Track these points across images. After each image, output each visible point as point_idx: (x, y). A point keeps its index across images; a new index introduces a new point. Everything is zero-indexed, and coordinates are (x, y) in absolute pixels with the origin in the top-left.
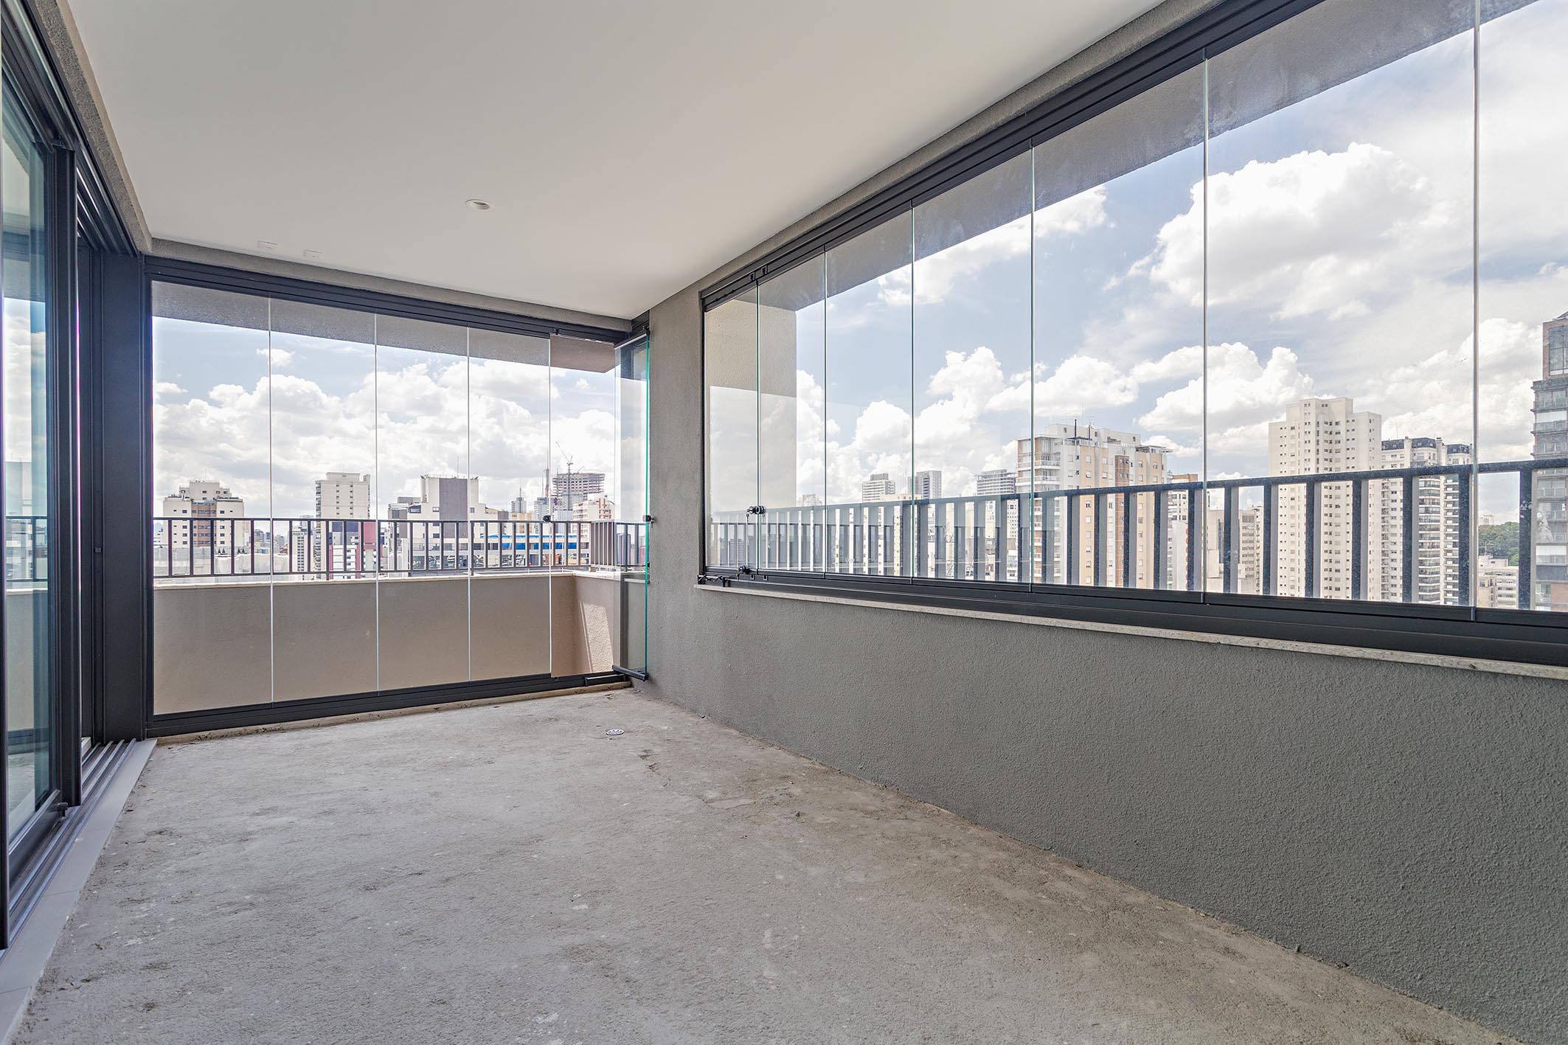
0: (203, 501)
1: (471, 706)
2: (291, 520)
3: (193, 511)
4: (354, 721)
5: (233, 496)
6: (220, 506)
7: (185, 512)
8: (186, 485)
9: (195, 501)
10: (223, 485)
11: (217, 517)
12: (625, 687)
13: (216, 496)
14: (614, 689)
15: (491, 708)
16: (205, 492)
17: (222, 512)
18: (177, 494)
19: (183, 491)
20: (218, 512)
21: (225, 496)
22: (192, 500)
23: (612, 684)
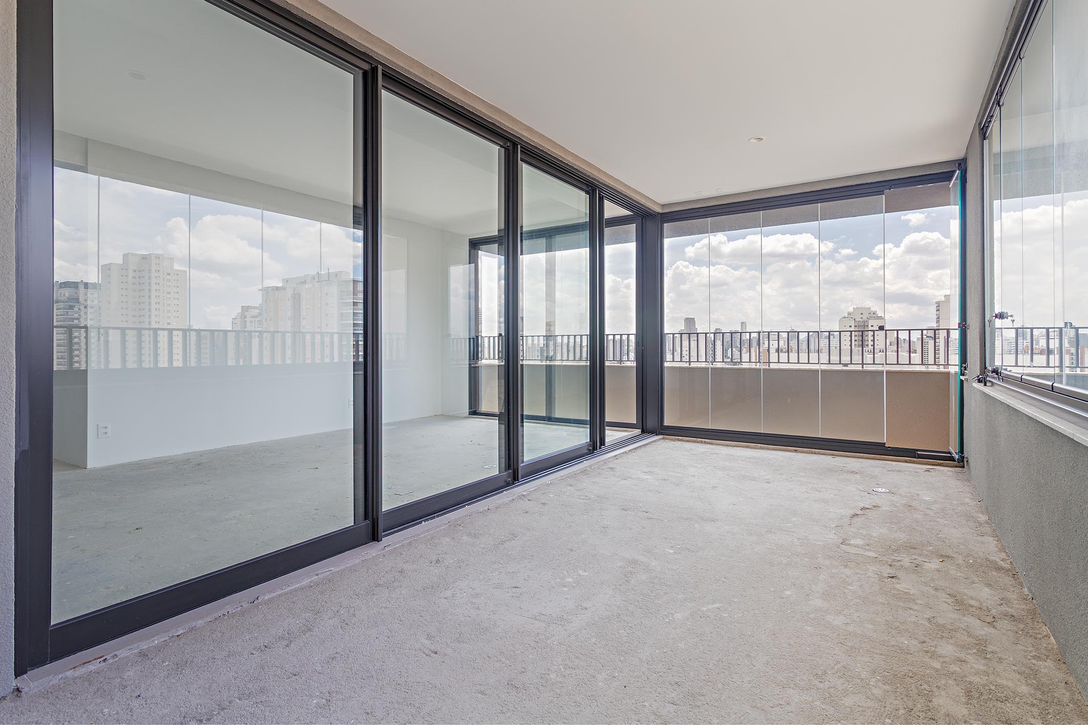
0: (861, 320)
1: (819, 453)
2: (922, 330)
3: (855, 326)
4: (747, 447)
5: (879, 316)
6: (871, 322)
7: (850, 326)
8: (851, 310)
9: (856, 320)
10: (873, 309)
11: (869, 329)
12: (957, 467)
13: (868, 316)
14: (942, 466)
15: (830, 457)
16: (862, 314)
17: (872, 326)
18: (846, 316)
19: (849, 314)
20: (870, 326)
21: (874, 315)
22: (855, 319)
23: (942, 462)
